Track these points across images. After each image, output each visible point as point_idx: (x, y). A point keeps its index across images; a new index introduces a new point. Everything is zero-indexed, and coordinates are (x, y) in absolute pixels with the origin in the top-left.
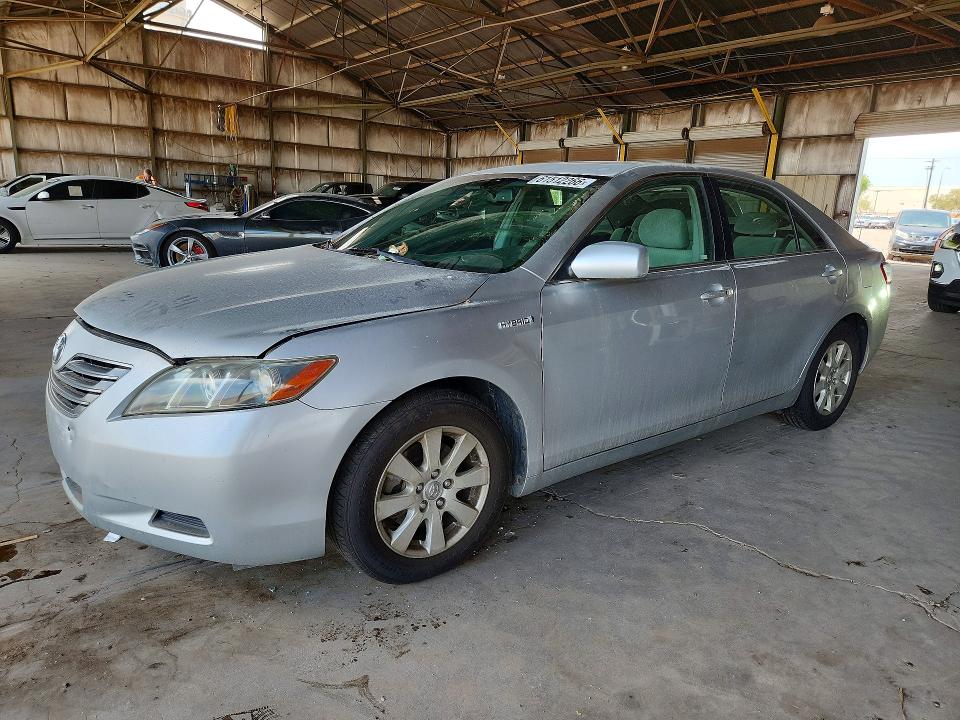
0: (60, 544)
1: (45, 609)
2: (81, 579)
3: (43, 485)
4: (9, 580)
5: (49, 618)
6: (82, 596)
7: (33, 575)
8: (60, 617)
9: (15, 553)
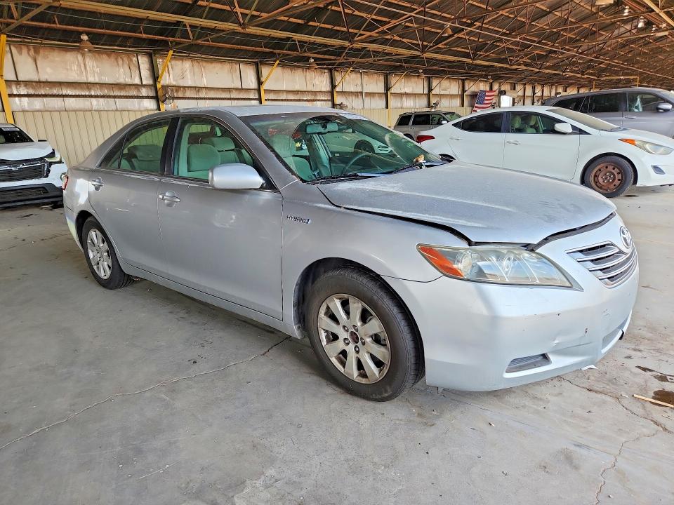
0: (622, 382)
1: (657, 354)
2: (630, 357)
3: (588, 447)
4: (668, 377)
5: (658, 350)
6: (635, 350)
7: (653, 373)
8: (653, 348)
9: (656, 393)
